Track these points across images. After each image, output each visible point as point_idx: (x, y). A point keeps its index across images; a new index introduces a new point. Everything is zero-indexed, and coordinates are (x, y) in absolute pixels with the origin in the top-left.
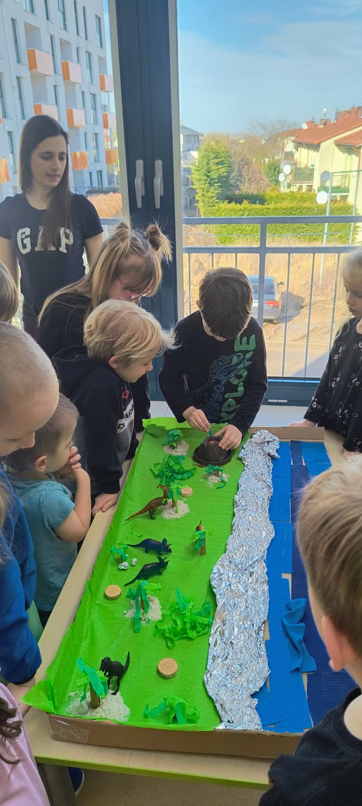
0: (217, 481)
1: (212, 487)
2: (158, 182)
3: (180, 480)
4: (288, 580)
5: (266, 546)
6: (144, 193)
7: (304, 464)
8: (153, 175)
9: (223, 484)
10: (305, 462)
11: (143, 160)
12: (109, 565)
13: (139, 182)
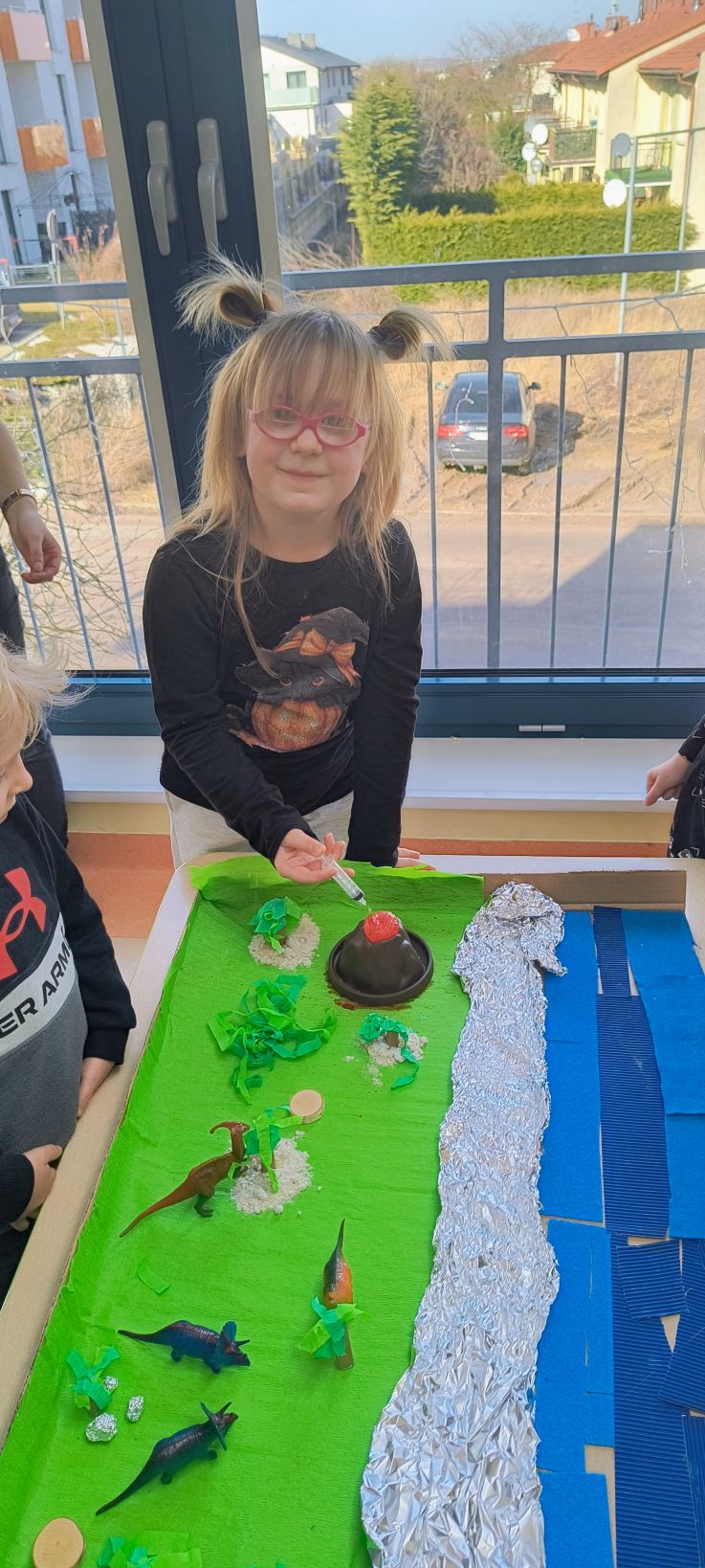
0: (391, 1062)
1: (377, 1082)
2: (210, 179)
3: (289, 1059)
4: (602, 1479)
5: (535, 1330)
6: (174, 214)
7: (634, 992)
8: (195, 163)
9: (410, 1071)
10: (636, 982)
11: (165, 121)
12: (59, 1421)
13: (157, 181)
